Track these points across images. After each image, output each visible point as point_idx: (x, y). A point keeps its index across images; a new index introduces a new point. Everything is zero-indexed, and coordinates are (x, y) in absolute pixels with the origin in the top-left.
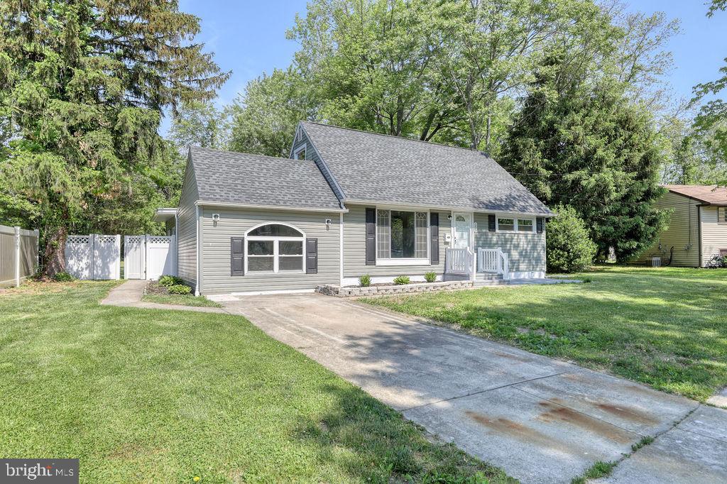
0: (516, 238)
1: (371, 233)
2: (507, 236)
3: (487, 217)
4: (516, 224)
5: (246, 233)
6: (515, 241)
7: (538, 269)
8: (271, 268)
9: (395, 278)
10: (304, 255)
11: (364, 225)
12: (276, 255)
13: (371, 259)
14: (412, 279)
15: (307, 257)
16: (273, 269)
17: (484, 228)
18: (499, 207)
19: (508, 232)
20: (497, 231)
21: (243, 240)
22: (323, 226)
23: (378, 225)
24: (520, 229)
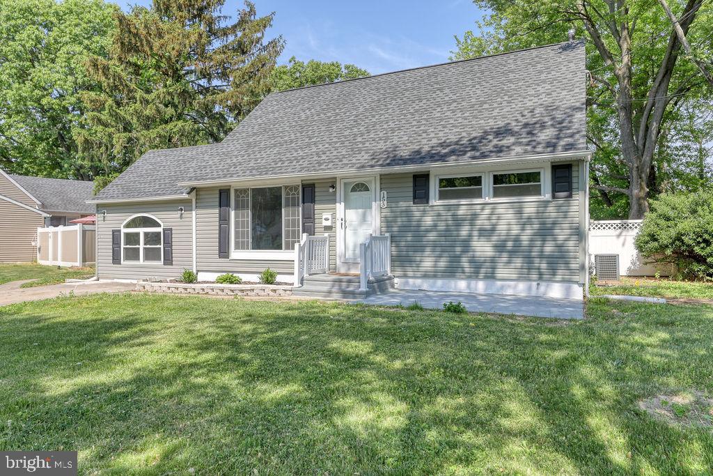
0: (487, 211)
1: (224, 219)
2: (462, 211)
3: (412, 179)
4: (487, 184)
5: (122, 226)
6: (482, 222)
7: (559, 278)
8: (137, 258)
9: (219, 274)
10: (162, 246)
11: (217, 211)
12: (142, 246)
13: (224, 252)
14: (244, 277)
15: (164, 248)
16: (139, 260)
17: (405, 199)
18: (433, 157)
19: (463, 202)
20: (435, 201)
21: (120, 231)
22: (177, 214)
23: (237, 208)
24: (497, 193)
